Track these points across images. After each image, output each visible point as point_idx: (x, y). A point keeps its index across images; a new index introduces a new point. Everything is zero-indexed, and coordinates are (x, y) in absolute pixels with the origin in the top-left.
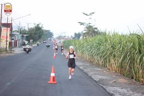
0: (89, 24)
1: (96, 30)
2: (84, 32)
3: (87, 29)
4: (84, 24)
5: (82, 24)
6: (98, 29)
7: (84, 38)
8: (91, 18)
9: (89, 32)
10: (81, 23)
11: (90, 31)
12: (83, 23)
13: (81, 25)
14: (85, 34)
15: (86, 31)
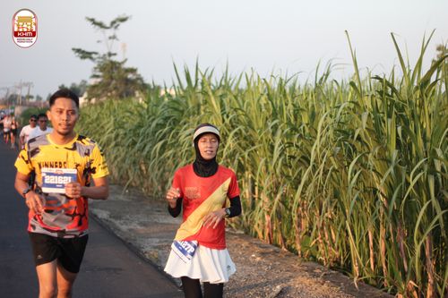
0: (110, 55)
1: (130, 76)
2: (92, 82)
3: (101, 71)
4: (94, 56)
5: (85, 55)
6: (138, 72)
7: (93, 101)
8: (114, 37)
9: (109, 84)
10: (83, 52)
11: (112, 78)
12: (90, 53)
13: (82, 58)
14: (96, 90)
15: (99, 80)
